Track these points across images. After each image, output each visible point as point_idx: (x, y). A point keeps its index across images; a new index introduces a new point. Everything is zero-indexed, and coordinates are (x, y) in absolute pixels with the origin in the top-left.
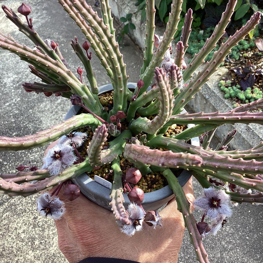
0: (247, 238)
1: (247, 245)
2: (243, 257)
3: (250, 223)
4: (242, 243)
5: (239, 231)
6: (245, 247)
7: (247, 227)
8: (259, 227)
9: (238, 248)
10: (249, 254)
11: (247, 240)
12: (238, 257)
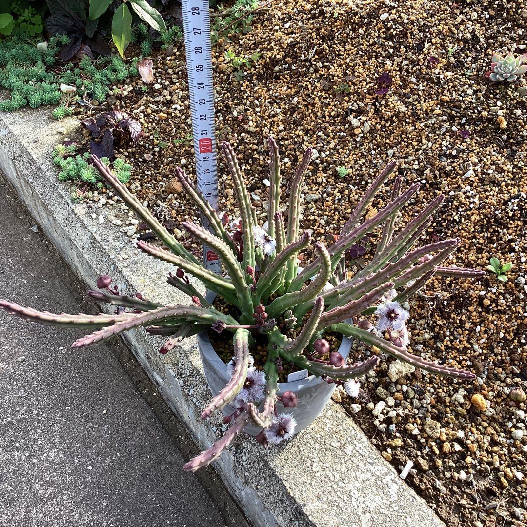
0: (90, 468)
1: (85, 482)
2: (72, 511)
3: (101, 437)
4: (76, 481)
5: (74, 456)
6: (81, 488)
7: (93, 444)
8: (119, 441)
9: (65, 492)
10: (86, 502)
11: (89, 472)
12: (62, 513)
